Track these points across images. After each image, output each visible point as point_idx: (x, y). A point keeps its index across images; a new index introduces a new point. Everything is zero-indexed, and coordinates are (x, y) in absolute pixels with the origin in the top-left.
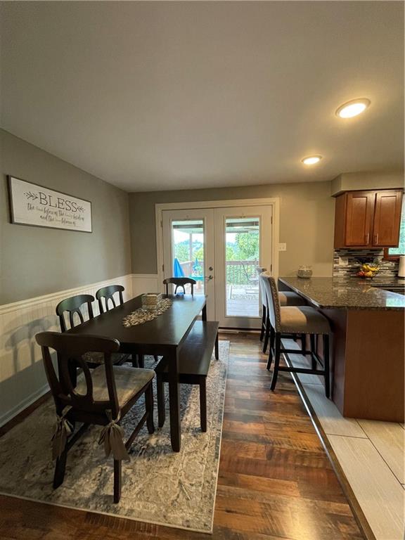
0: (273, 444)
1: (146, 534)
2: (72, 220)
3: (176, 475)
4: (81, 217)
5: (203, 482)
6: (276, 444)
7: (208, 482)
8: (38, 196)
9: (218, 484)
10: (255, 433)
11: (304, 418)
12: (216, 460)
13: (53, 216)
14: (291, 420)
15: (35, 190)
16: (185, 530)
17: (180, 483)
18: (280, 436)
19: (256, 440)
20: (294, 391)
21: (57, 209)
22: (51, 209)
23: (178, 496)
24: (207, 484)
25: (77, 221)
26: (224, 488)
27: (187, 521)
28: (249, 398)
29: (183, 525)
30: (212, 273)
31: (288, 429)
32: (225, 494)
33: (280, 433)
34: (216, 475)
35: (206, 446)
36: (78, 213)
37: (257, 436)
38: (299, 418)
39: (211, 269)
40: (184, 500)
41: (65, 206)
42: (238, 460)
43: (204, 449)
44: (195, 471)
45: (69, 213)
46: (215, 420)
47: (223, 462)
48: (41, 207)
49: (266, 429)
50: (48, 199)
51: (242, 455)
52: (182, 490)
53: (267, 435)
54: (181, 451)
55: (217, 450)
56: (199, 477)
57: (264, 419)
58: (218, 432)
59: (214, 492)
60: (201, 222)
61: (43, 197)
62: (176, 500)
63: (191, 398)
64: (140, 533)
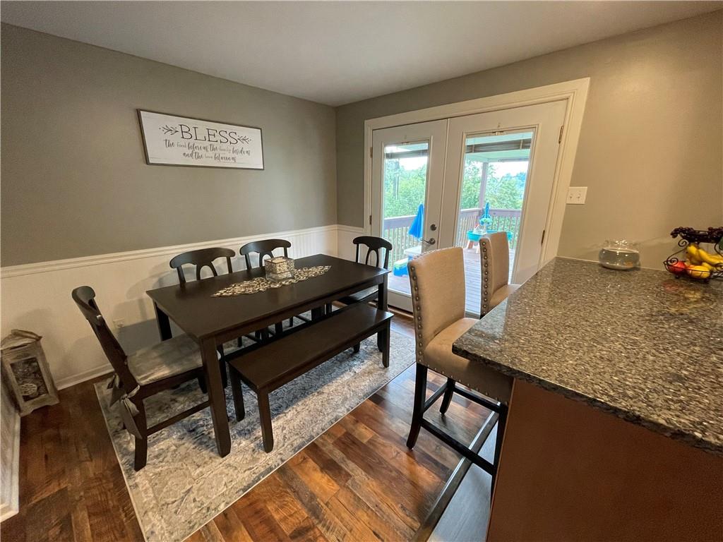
0: (320, 522)
1: (123, 515)
2: (231, 155)
3: (195, 480)
4: (245, 150)
5: (205, 505)
6: (324, 526)
7: (208, 509)
8: (179, 129)
9: (214, 519)
10: (317, 491)
11: (409, 519)
12: (241, 492)
13: (202, 152)
14: (384, 507)
15: (174, 122)
16: (143, 538)
17: (189, 491)
18: (342, 520)
19: (306, 501)
20: (444, 468)
21: (207, 143)
22: (198, 144)
23: (173, 502)
24: (204, 511)
25: (238, 157)
26: (215, 528)
27: (152, 533)
28: (365, 441)
29: (146, 533)
30: (434, 235)
31: (365, 518)
32: (206, 537)
33: (345, 515)
34: (222, 508)
35: (249, 469)
36: (239, 146)
37: (313, 497)
38: (401, 513)
39: (433, 228)
40: (174, 510)
41: (218, 138)
42: (262, 509)
43: (245, 471)
44: (212, 488)
45: (224, 146)
46: (292, 445)
47: (245, 500)
48: (183, 142)
49: (336, 496)
50: (192, 132)
51: (271, 507)
52: (183, 498)
53: (327, 504)
54: (224, 458)
55: (254, 482)
56: (207, 498)
57: (349, 481)
58: (280, 462)
59: (200, 524)
60: (425, 146)
61: (185, 129)
62: (168, 504)
63: (300, 403)
64: (121, 511)
